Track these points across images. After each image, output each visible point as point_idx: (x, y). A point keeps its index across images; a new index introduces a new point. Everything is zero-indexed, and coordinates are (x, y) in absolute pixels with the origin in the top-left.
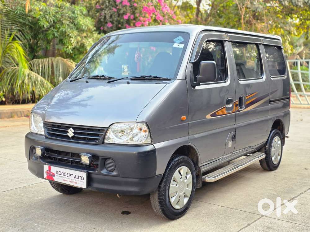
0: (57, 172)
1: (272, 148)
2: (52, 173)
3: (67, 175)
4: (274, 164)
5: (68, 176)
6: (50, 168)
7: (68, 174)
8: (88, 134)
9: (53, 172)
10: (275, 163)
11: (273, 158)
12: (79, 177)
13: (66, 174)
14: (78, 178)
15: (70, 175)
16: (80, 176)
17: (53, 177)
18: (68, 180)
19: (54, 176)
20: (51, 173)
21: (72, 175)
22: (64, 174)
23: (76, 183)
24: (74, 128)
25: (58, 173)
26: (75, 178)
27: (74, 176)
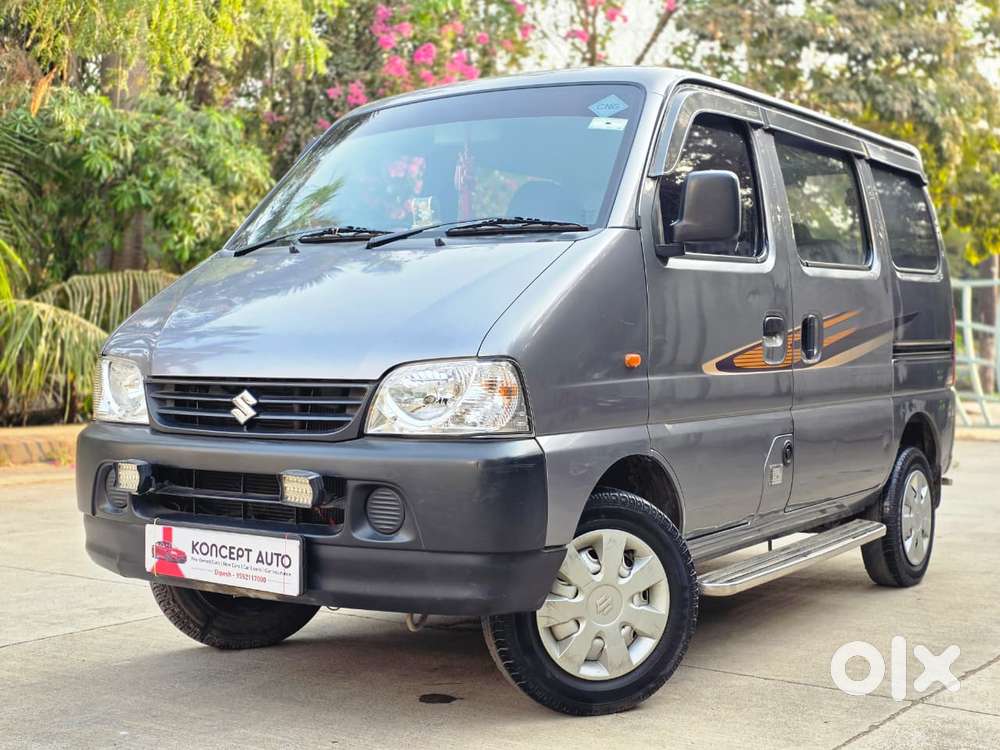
0: (194, 547)
1: (905, 509)
2: (176, 551)
3: (231, 553)
4: (912, 565)
5: (235, 556)
6: (168, 535)
7: (235, 551)
8: (304, 409)
9: (180, 549)
10: (915, 561)
11: (908, 544)
12: (275, 557)
13: (225, 552)
14: (269, 561)
15: (240, 553)
16: (278, 555)
17: (180, 565)
18: (234, 571)
19: (183, 559)
20: (173, 553)
21: (249, 551)
22: (219, 552)
23: (264, 580)
24: (254, 391)
25: (198, 548)
26: (258, 561)
27: (254, 556)
